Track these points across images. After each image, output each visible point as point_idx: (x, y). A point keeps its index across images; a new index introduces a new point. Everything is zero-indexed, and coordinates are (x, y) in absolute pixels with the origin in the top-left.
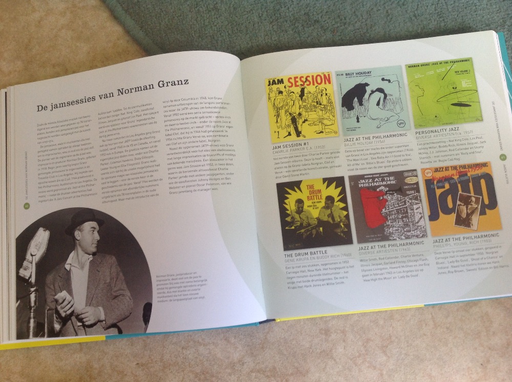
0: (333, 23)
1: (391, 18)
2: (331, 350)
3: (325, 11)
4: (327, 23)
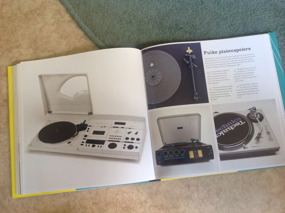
0: (190, 29)
1: (220, 26)
2: (191, 195)
3: (186, 23)
4: (187, 29)
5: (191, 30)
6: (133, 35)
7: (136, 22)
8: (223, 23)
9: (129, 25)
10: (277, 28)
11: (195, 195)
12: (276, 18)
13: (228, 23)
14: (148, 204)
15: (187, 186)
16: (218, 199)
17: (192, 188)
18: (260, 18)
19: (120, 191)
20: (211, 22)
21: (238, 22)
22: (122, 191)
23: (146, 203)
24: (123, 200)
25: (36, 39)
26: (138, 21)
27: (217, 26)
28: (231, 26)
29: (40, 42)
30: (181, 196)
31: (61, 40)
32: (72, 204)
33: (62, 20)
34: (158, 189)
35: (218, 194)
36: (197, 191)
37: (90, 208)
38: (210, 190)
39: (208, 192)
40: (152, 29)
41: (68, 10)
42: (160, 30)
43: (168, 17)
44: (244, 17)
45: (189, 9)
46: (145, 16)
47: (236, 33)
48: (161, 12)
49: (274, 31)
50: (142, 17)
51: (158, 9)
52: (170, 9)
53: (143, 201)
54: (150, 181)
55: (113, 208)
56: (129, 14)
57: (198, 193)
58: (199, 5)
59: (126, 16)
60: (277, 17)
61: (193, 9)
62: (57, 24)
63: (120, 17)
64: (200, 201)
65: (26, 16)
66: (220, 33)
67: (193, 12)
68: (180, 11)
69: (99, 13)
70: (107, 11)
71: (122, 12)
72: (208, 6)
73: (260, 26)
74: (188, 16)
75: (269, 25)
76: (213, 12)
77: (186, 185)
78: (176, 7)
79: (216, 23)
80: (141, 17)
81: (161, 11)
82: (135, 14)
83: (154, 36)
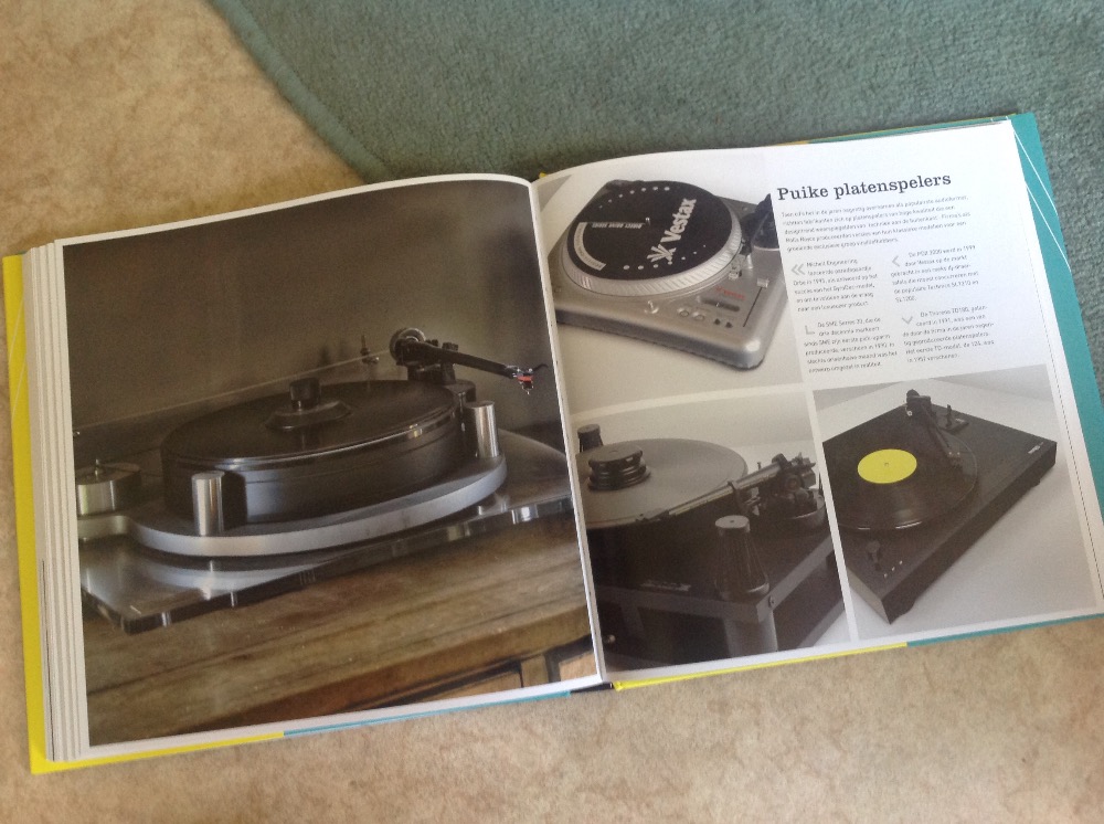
0: (714, 105)
1: (827, 94)
2: (733, 743)
3: (698, 81)
4: (704, 104)
5: (720, 110)
6: (496, 130)
7: (504, 82)
8: (839, 81)
9: (480, 90)
10: (1044, 96)
11: (750, 740)
12: (1038, 60)
13: (859, 79)
14: (566, 780)
15: (716, 707)
16: (837, 754)
17: (736, 715)
18: (980, 62)
19: (459, 736)
20: (794, 76)
21: (896, 77)
22: (464, 734)
23: (562, 776)
24: (470, 766)
25: (116, 149)
26: (516, 74)
27: (818, 93)
28: (869, 92)
29: (131, 159)
30: (694, 745)
31: (214, 152)
32: (269, 790)
33: (217, 74)
34: (604, 723)
35: (834, 736)
36: (757, 723)
37: (343, 803)
38: (804, 720)
39: (798, 729)
40: (569, 107)
41: (239, 36)
42: (599, 108)
43: (630, 60)
44: (917, 57)
45: (708, 29)
46: (541, 56)
47: (889, 118)
48: (603, 42)
49: (1033, 108)
50: (529, 61)
51: (590, 30)
52: (638, 31)
53: (547, 769)
54: (574, 692)
55: (431, 800)
56: (478, 50)
57: (759, 734)
58: (746, 15)
59: (467, 56)
60: (1041, 55)
61: (723, 30)
62: (198, 90)
63: (445, 60)
64: (769, 762)
65: (72, 60)
66: (829, 118)
67: (727, 37)
68: (675, 35)
69: (360, 46)
70: (391, 38)
71: (452, 43)
72: (783, 18)
73: (978, 91)
74: (707, 54)
75: (1013, 86)
76: (801, 38)
77: (711, 703)
78: (658, 21)
79: (814, 81)
80: (525, 59)
81: (600, 39)
82: (502, 48)
83: (575, 132)
